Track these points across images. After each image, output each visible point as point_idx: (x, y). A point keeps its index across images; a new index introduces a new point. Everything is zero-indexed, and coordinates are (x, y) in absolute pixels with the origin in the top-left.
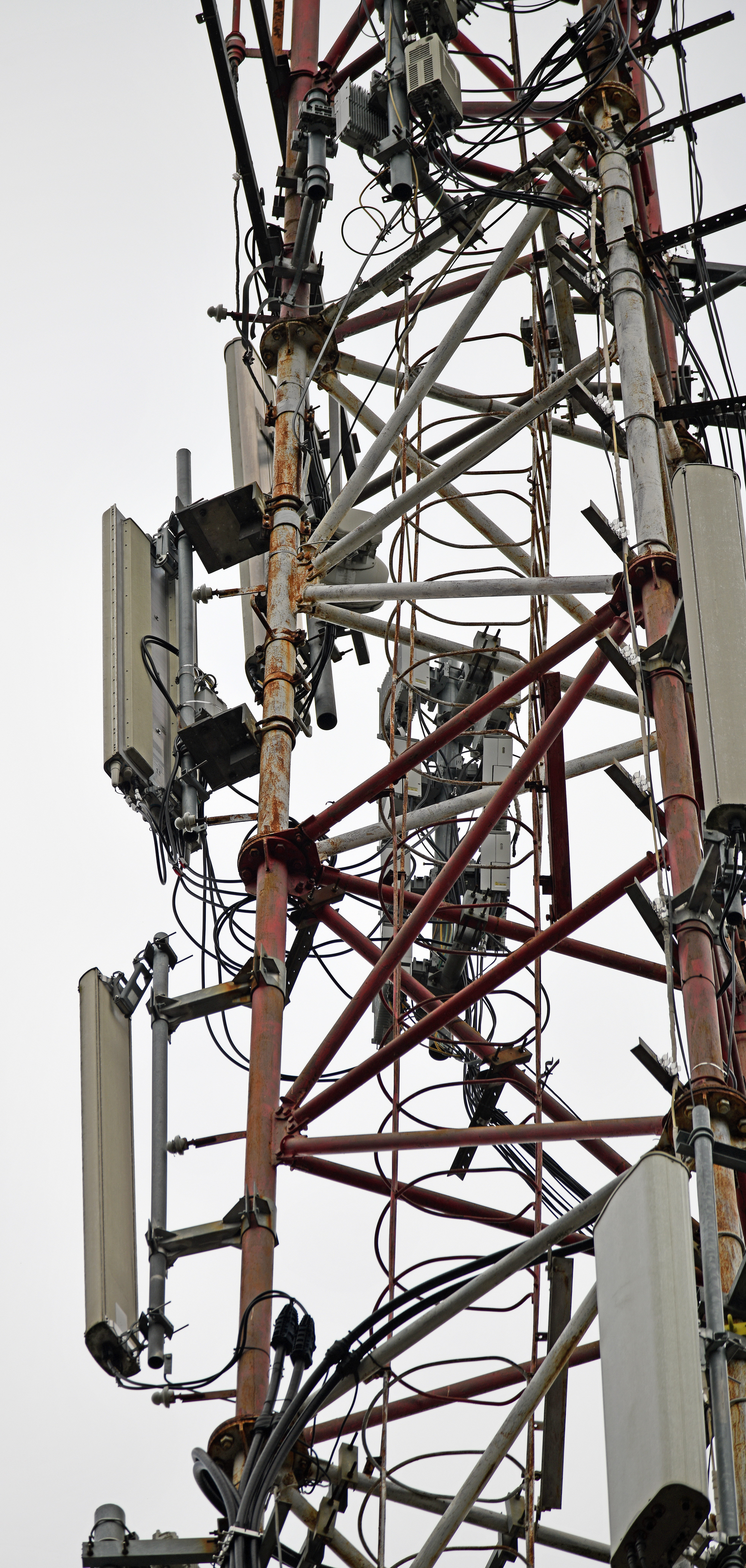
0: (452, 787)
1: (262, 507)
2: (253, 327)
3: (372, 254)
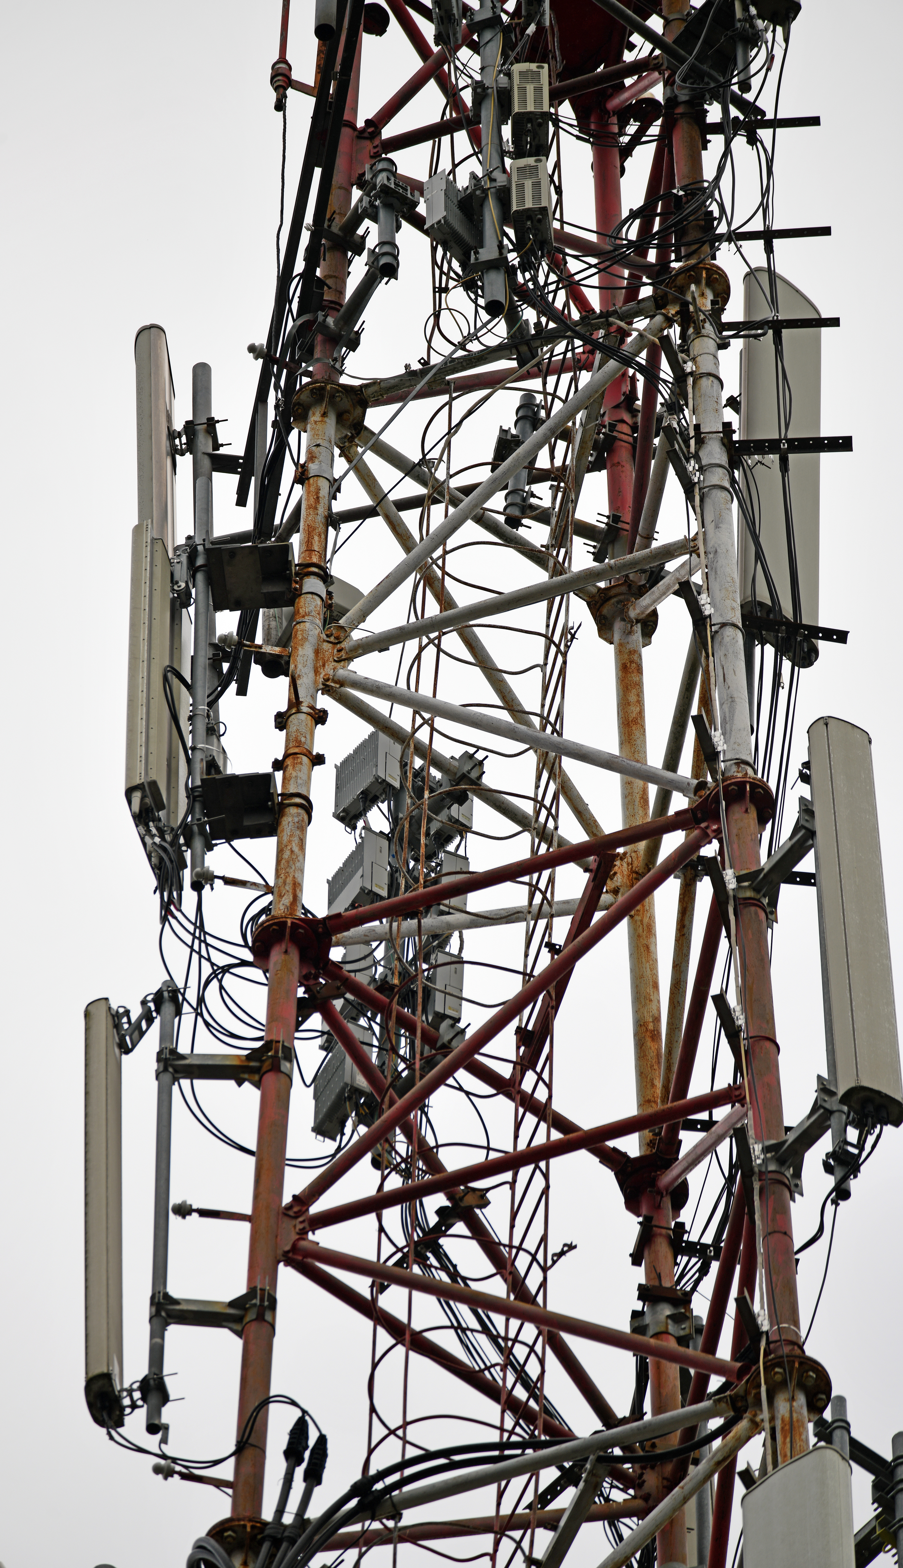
1: (293, 569)
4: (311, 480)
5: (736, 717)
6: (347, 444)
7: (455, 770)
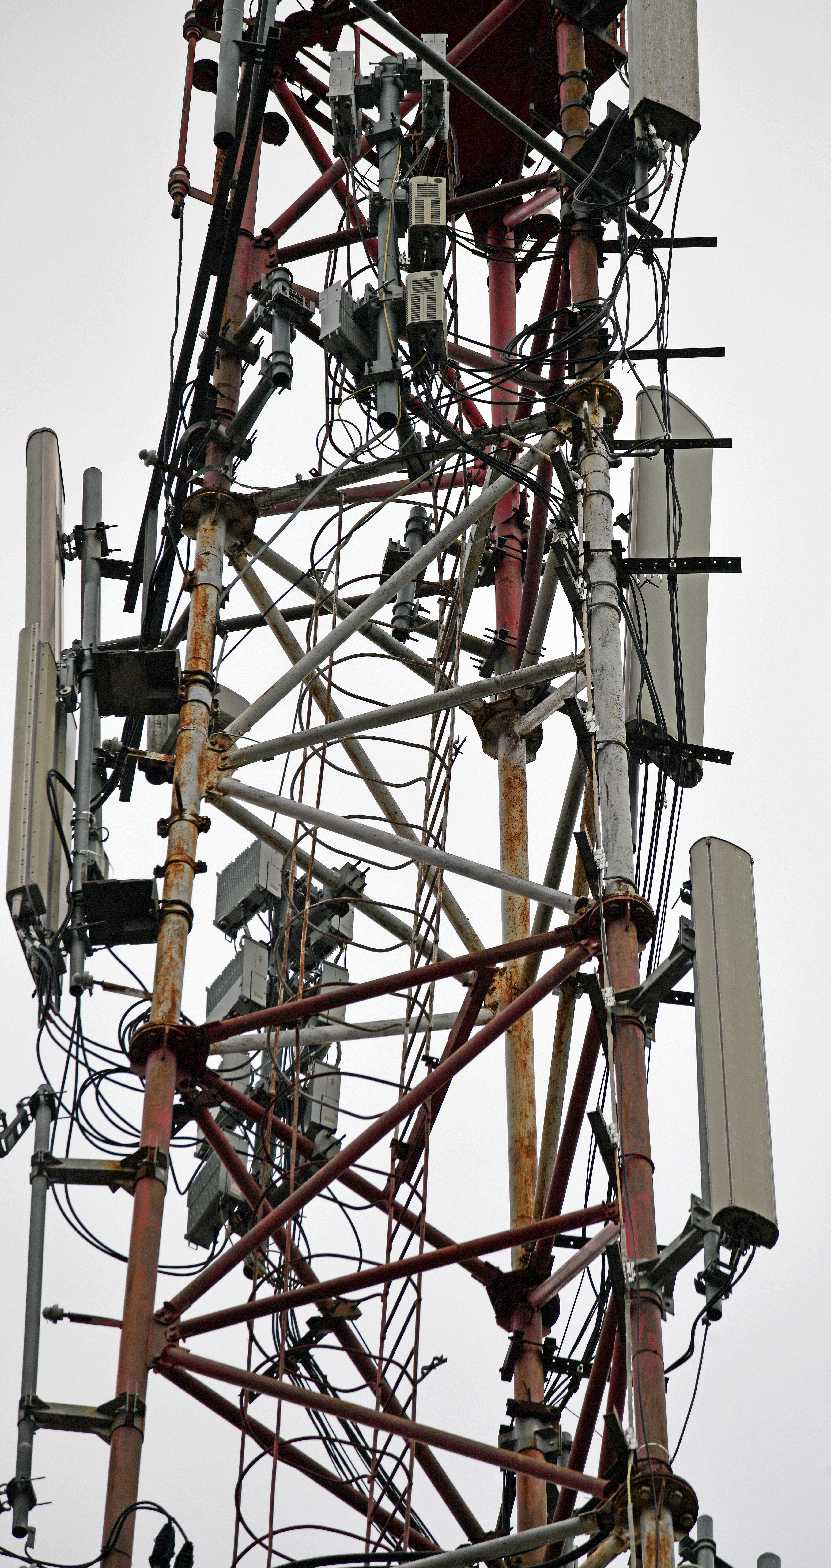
1: (180, 677)
4: (200, 588)
5: (618, 835)
6: (236, 553)
7: (337, 881)
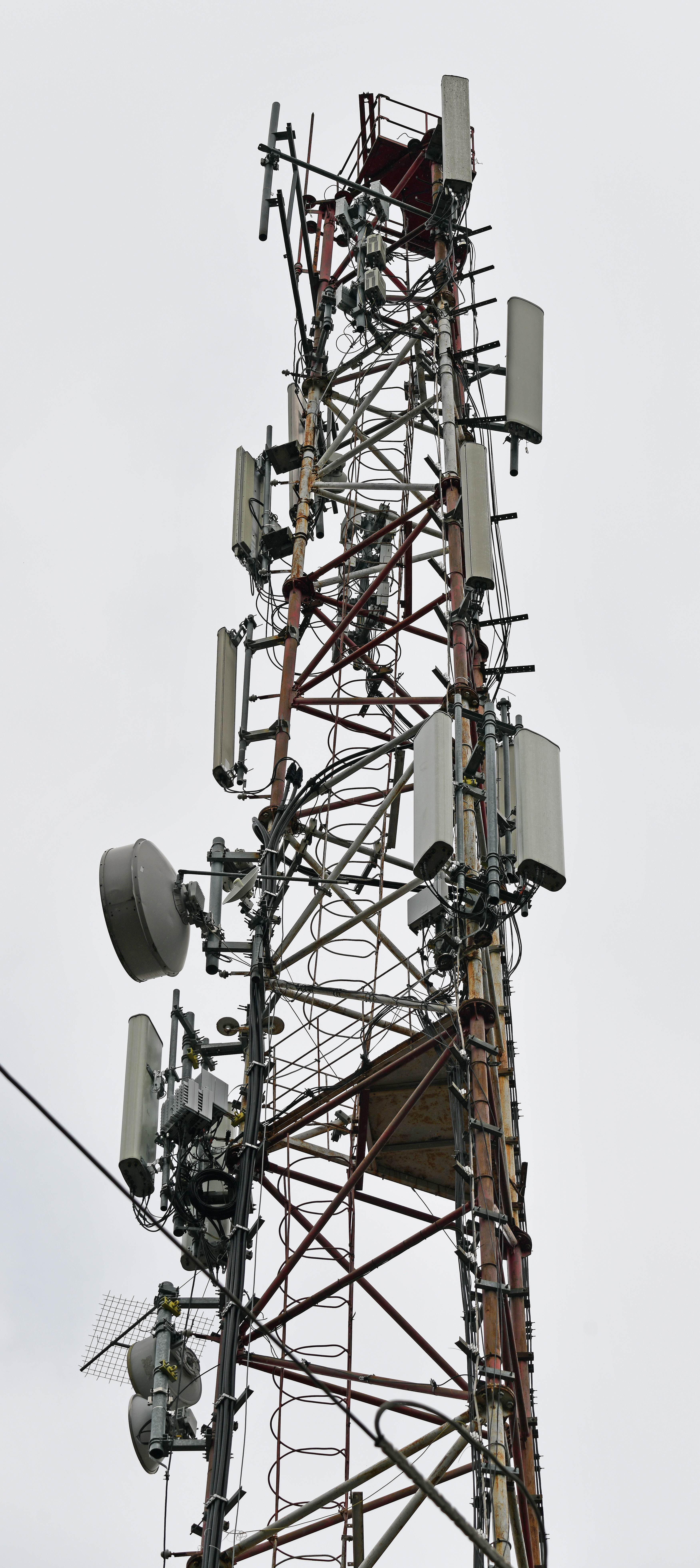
0: (368, 564)
1: (299, 450)
2: (299, 379)
3: (347, 353)
4: (308, 415)
5: (449, 456)
6: (325, 399)
